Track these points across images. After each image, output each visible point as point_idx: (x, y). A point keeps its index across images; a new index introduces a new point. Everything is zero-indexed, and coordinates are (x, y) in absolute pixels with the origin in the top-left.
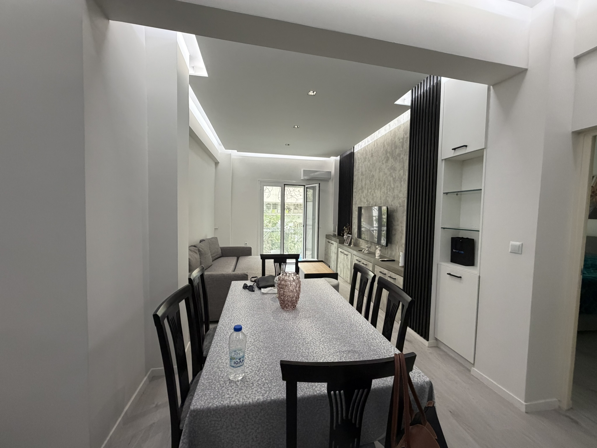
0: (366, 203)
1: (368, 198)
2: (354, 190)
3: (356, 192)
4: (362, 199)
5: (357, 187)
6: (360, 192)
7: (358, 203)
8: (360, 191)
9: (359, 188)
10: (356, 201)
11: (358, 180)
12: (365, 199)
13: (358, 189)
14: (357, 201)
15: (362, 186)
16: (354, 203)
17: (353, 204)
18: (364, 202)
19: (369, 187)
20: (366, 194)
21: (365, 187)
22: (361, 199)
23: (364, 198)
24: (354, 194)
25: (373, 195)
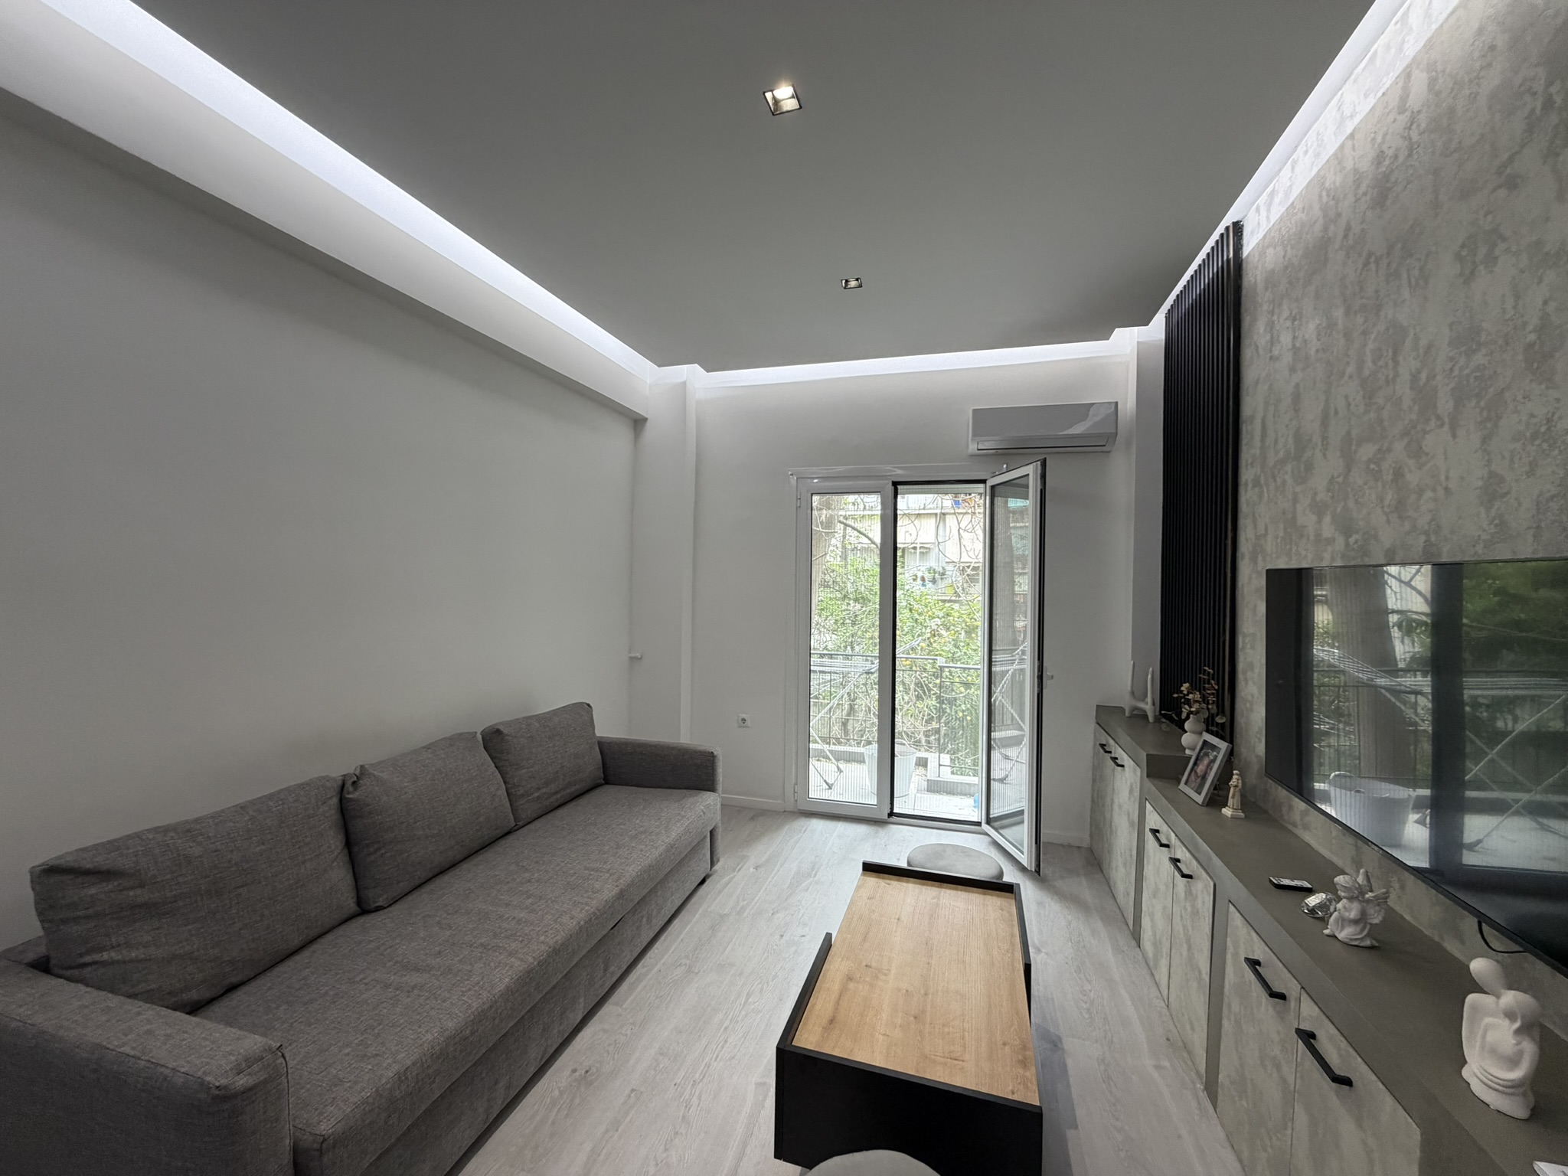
0: (1330, 541)
1: (1351, 504)
2: (1246, 475)
3: (1256, 483)
4: (1301, 521)
5: (1263, 448)
6: (1288, 477)
7: (1269, 545)
8: (1289, 468)
9: (1281, 455)
10: (1258, 537)
11: (1271, 409)
12: (1327, 519)
13: (1271, 462)
14: (1266, 535)
15: (1298, 437)
16: (1245, 547)
17: (1239, 555)
18: (1318, 535)
19: (1354, 433)
20: (1332, 480)
21: (1324, 438)
22: (1294, 518)
23: (1319, 509)
24: (1247, 496)
25: (1398, 474)
